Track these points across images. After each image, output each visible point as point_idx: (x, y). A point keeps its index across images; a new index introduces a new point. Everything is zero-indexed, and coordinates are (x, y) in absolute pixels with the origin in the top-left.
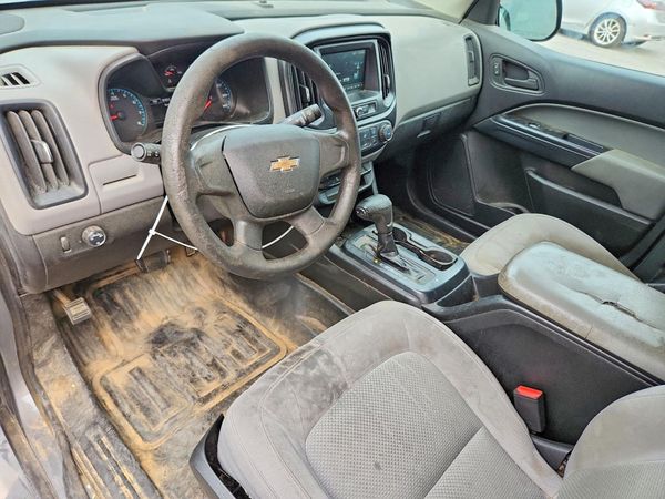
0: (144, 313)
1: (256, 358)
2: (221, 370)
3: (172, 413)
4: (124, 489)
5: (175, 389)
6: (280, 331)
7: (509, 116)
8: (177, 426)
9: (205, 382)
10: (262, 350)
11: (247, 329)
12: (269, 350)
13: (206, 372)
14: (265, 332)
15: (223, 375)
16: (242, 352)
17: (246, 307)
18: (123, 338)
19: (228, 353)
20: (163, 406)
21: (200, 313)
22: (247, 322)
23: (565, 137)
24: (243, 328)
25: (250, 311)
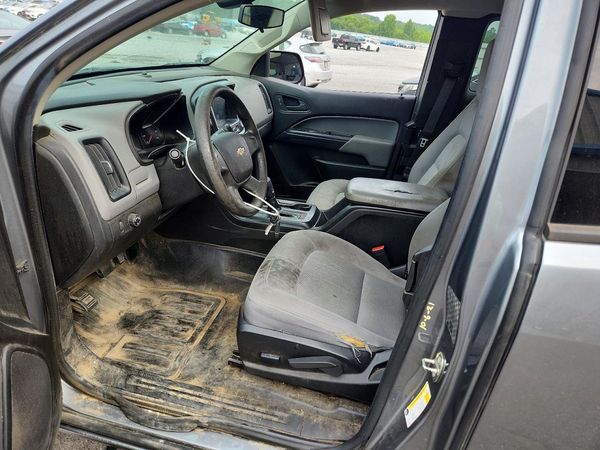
0: (102, 315)
1: (207, 310)
2: (189, 324)
3: (175, 354)
4: (180, 396)
5: (166, 343)
6: (213, 290)
7: (295, 128)
8: (184, 359)
9: (183, 333)
10: (208, 304)
11: (189, 297)
12: (213, 303)
13: (180, 327)
14: (203, 295)
15: (193, 325)
16: (196, 309)
17: (178, 286)
18: (98, 334)
19: (186, 313)
20: (165, 354)
21: (145, 302)
22: (186, 294)
23: (330, 134)
24: (185, 298)
25: (184, 287)
